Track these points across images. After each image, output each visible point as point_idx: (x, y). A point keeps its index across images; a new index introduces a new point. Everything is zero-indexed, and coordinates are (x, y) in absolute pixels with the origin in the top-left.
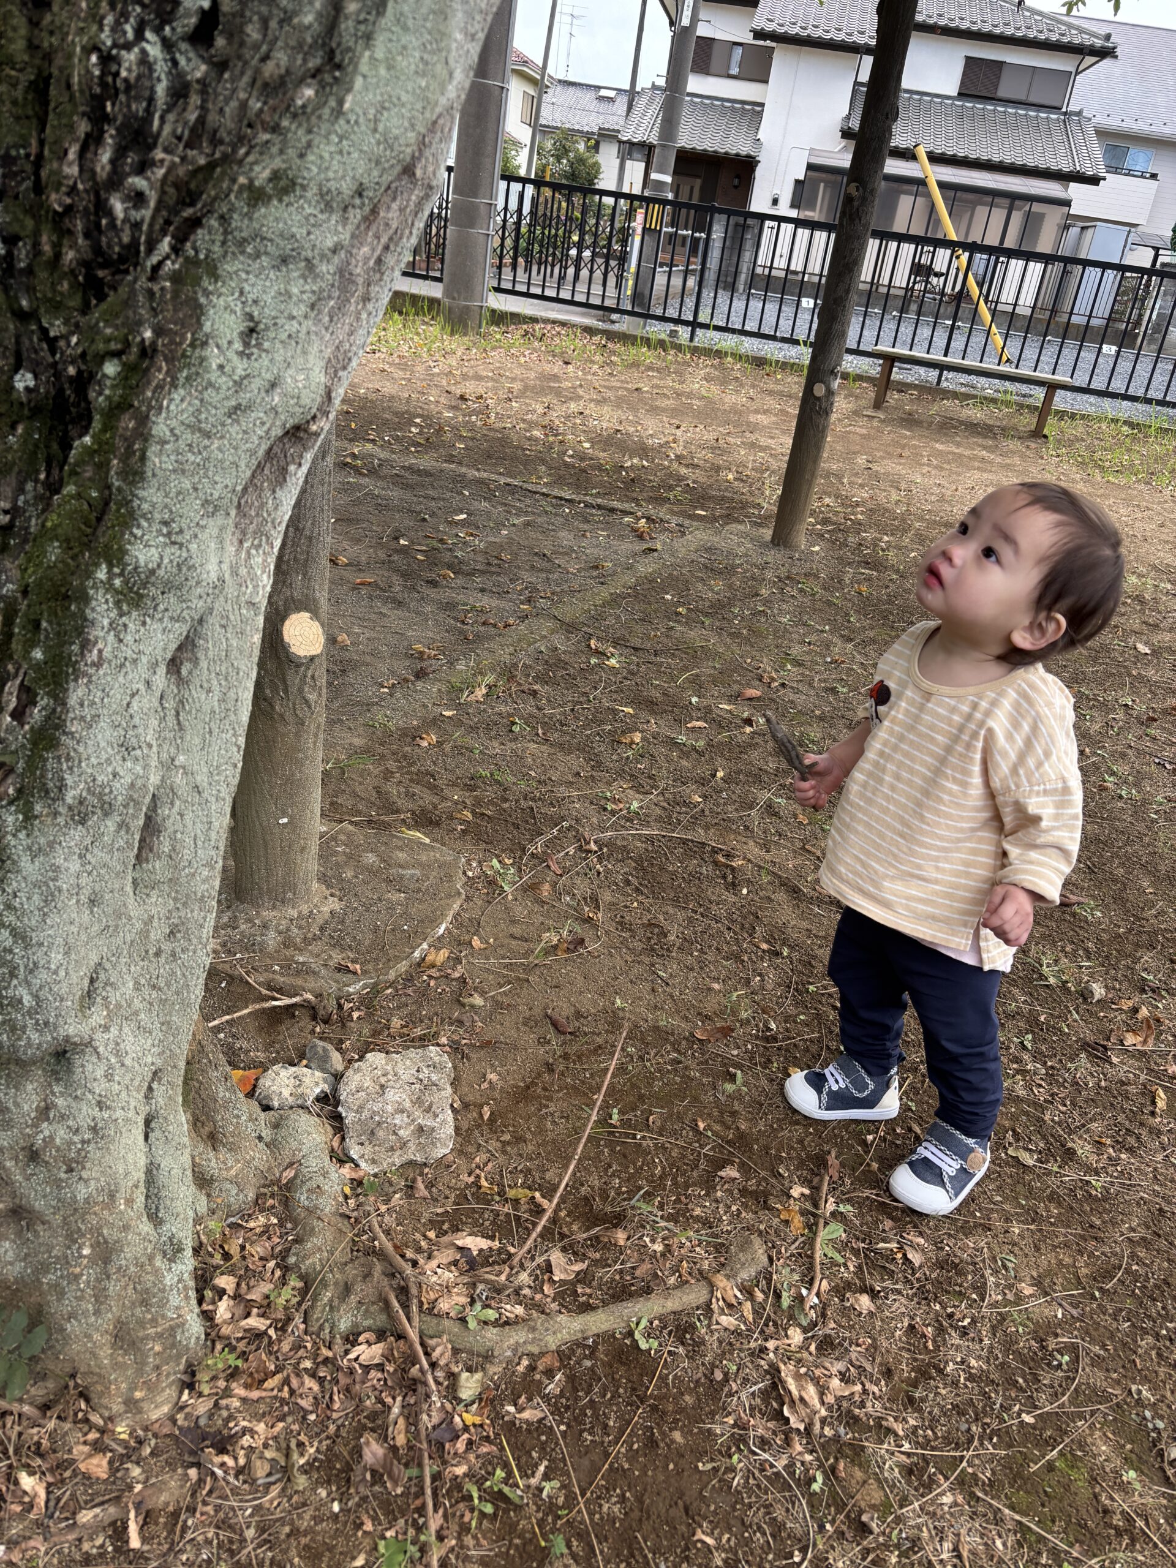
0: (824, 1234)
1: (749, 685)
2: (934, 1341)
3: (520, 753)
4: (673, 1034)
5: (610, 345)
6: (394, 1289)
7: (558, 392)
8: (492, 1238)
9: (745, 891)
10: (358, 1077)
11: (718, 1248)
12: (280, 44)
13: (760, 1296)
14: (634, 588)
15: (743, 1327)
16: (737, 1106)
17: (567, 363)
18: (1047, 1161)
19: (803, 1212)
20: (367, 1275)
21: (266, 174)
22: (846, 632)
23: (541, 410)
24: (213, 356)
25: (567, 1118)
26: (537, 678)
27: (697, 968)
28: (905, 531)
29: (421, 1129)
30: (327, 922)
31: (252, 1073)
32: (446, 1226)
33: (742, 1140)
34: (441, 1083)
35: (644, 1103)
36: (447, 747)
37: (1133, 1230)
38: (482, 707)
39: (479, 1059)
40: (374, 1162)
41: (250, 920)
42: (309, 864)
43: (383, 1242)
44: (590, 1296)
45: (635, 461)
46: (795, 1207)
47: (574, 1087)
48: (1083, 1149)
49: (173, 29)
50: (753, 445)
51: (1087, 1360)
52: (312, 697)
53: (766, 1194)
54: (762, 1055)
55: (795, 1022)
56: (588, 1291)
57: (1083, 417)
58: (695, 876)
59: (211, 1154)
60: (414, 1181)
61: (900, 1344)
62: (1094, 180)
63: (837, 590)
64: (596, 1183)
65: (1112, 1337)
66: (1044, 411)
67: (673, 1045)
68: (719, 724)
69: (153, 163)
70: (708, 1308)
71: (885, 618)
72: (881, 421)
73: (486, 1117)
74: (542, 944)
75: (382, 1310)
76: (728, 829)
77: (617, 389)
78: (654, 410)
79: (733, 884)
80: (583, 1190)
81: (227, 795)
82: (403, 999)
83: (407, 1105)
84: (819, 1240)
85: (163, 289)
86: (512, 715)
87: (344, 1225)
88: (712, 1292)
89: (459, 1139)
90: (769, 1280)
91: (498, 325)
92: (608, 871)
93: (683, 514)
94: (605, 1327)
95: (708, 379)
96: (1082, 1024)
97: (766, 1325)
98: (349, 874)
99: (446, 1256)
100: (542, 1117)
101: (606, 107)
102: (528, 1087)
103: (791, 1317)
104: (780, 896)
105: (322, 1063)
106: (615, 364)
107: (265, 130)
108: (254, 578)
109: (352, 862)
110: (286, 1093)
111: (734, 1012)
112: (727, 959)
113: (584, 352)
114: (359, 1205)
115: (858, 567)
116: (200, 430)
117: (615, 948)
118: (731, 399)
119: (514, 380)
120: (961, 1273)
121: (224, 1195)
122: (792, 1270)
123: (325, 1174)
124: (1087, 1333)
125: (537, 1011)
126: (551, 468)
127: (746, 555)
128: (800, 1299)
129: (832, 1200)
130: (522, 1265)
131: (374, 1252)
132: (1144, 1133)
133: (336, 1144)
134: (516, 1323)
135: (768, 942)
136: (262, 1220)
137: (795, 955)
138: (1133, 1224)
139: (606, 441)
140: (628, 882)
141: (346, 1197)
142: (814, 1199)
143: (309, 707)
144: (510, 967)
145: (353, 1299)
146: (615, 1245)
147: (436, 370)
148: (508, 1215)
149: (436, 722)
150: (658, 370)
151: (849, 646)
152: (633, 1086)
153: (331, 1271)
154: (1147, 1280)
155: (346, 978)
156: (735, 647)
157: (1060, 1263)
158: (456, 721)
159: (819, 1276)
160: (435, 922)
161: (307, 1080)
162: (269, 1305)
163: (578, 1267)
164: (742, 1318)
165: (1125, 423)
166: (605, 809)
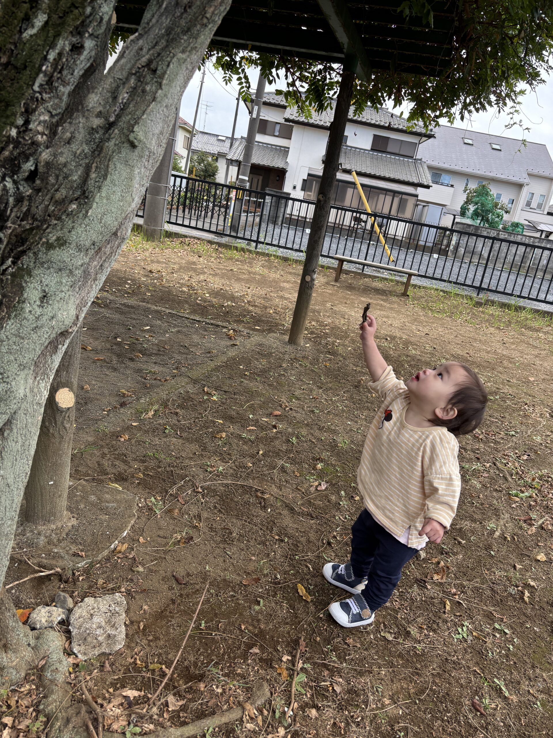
0: (296, 679)
1: (276, 409)
2: (345, 730)
3: (168, 443)
4: (232, 583)
5: (220, 249)
6: (91, 720)
7: (195, 270)
8: (140, 690)
9: (269, 510)
10: (80, 611)
11: (248, 689)
12: (63, 186)
13: (265, 712)
14: (226, 363)
15: (257, 729)
16: (260, 617)
17: (200, 257)
18: (398, 638)
19: (288, 669)
20: (78, 713)
21: (54, 238)
22: (319, 384)
23: (187, 278)
24: (27, 307)
25: (180, 626)
26: (179, 406)
27: (245, 549)
28: (347, 338)
29: (109, 636)
30: (70, 531)
31: (27, 611)
32: (118, 686)
33: (262, 634)
34: (120, 612)
35: (217, 617)
36: (133, 441)
37: (434, 669)
38: (151, 421)
39: (140, 599)
40: (85, 654)
41: (32, 531)
42: (63, 502)
43: (87, 696)
44: (186, 717)
45: (229, 303)
46: (284, 666)
47: (184, 611)
48: (414, 631)
49: (18, 177)
50: (282, 297)
51: (412, 734)
52: (67, 426)
53: (271, 660)
54: (273, 591)
55: (289, 574)
56: (185, 715)
57: (424, 287)
58: (247, 503)
59: (4, 655)
60: (104, 663)
61: (329, 732)
62: (428, 187)
63: (316, 364)
64: (193, 659)
65: (423, 722)
66: (407, 284)
67: (232, 588)
68: (262, 428)
69: (6, 228)
70: (241, 720)
71: (336, 378)
72: (338, 287)
73: (141, 628)
74: (173, 540)
75: (84, 730)
76: (263, 479)
77: (222, 269)
78: (238, 280)
79: (264, 507)
80: (186, 663)
81: (22, 487)
82: (105, 569)
83: (103, 624)
84: (294, 682)
85: (7, 279)
86: (165, 424)
87: (68, 688)
88: (243, 712)
89: (128, 640)
90: (270, 704)
91: (168, 238)
92: (206, 502)
93: (250, 328)
94: (192, 733)
95: (263, 266)
96: (415, 570)
97: (268, 727)
98: (82, 506)
99: (117, 701)
100: (169, 627)
101: (222, 144)
102: (162, 612)
103: (280, 722)
104: (285, 512)
105: (62, 604)
106: (222, 258)
107: (55, 219)
108: (40, 392)
109: (84, 500)
110: (43, 621)
111: (261, 570)
112: (259, 544)
113: (208, 252)
114: (76, 677)
115: (326, 354)
116: (19, 336)
117: (208, 541)
118: (273, 275)
119: (175, 263)
120: (358, 695)
121: (9, 675)
122: (281, 698)
123: (60, 662)
124: (412, 721)
125: (169, 574)
126: (190, 306)
127: (277, 348)
128: (284, 713)
129: (301, 662)
130: (154, 704)
131: (82, 701)
132: (440, 621)
133: (67, 646)
134: (150, 733)
135: (278, 535)
136: (28, 687)
137: (291, 541)
138: (434, 667)
139: (216, 294)
140: (215, 507)
141: (70, 673)
142: (293, 662)
143: (66, 430)
144: (157, 551)
145: (71, 726)
146: (199, 690)
147: (139, 258)
148: (149, 678)
149: (129, 428)
150: (241, 261)
151: (321, 391)
152: (212, 609)
153: (61, 712)
154: (439, 693)
155: (77, 559)
156: (270, 391)
157: (402, 687)
158: (139, 428)
159: (293, 701)
160: (122, 530)
161: (55, 614)
162: (29, 730)
163: (181, 703)
164: (257, 725)
165: (441, 291)
166: (207, 471)
